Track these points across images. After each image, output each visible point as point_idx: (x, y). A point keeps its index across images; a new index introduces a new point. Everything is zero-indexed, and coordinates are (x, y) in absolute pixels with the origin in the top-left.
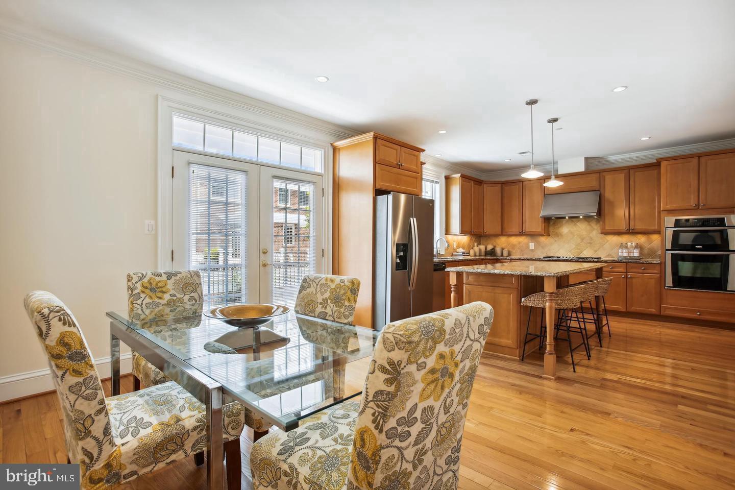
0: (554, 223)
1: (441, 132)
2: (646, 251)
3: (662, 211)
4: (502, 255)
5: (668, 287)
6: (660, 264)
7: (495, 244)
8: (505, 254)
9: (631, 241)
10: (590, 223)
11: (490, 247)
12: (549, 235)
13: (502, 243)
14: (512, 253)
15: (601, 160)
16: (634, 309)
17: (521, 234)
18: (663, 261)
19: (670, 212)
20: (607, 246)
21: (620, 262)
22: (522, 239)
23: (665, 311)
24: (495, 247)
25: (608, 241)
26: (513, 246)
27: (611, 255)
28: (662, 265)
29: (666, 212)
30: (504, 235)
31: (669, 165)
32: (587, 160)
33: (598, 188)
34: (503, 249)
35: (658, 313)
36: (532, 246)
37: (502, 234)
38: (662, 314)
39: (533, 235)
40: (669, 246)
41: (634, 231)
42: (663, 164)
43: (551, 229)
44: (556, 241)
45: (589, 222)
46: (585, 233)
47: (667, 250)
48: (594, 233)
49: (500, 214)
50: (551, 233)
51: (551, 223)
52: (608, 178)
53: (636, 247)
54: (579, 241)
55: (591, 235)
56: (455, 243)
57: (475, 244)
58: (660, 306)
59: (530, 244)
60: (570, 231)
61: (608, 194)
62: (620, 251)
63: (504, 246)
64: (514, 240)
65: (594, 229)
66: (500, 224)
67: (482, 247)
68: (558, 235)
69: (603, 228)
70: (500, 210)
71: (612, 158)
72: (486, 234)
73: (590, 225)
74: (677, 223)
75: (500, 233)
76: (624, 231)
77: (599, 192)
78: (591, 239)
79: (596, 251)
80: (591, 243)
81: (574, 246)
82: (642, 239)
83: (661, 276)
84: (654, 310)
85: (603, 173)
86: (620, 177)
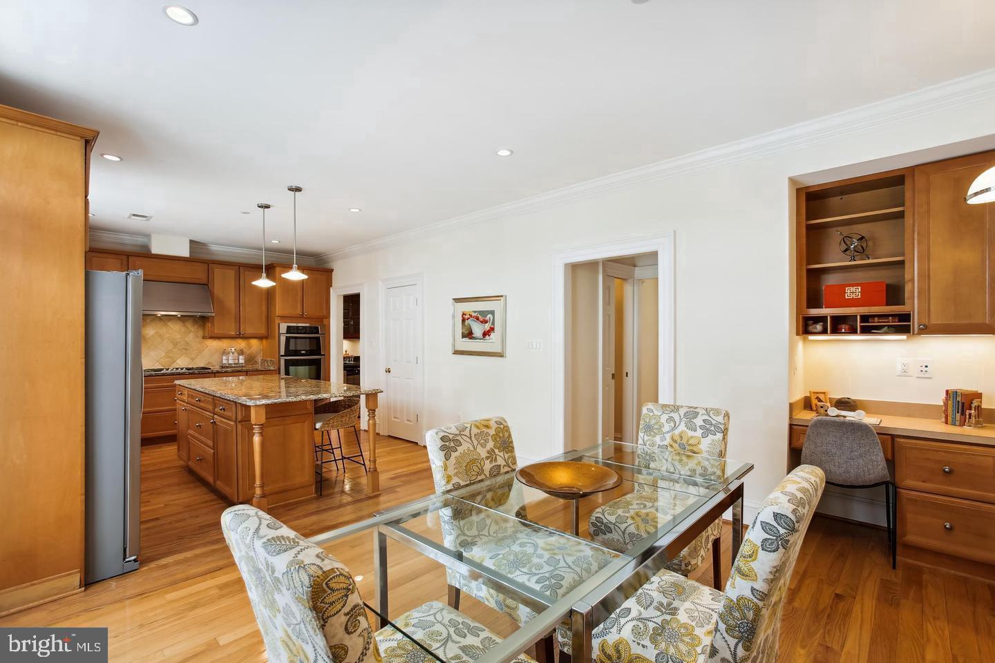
3: (277, 316)
10: (186, 324)
19: (284, 318)
20: (206, 352)
25: (207, 346)
28: (277, 370)
32: (192, 243)
33: (205, 282)
40: (282, 352)
41: (245, 336)
42: (277, 269)
45: (184, 322)
46: (178, 336)
47: (282, 356)
48: (191, 336)
52: (218, 272)
53: (238, 353)
54: (170, 346)
55: (187, 339)
60: (157, 333)
62: (224, 358)
65: (191, 331)
69: (212, 331)
73: (185, 326)
74: (289, 329)
77: (206, 286)
78: (187, 343)
79: (193, 359)
80: (186, 350)
81: (164, 354)
85: (213, 265)
86: (231, 273)
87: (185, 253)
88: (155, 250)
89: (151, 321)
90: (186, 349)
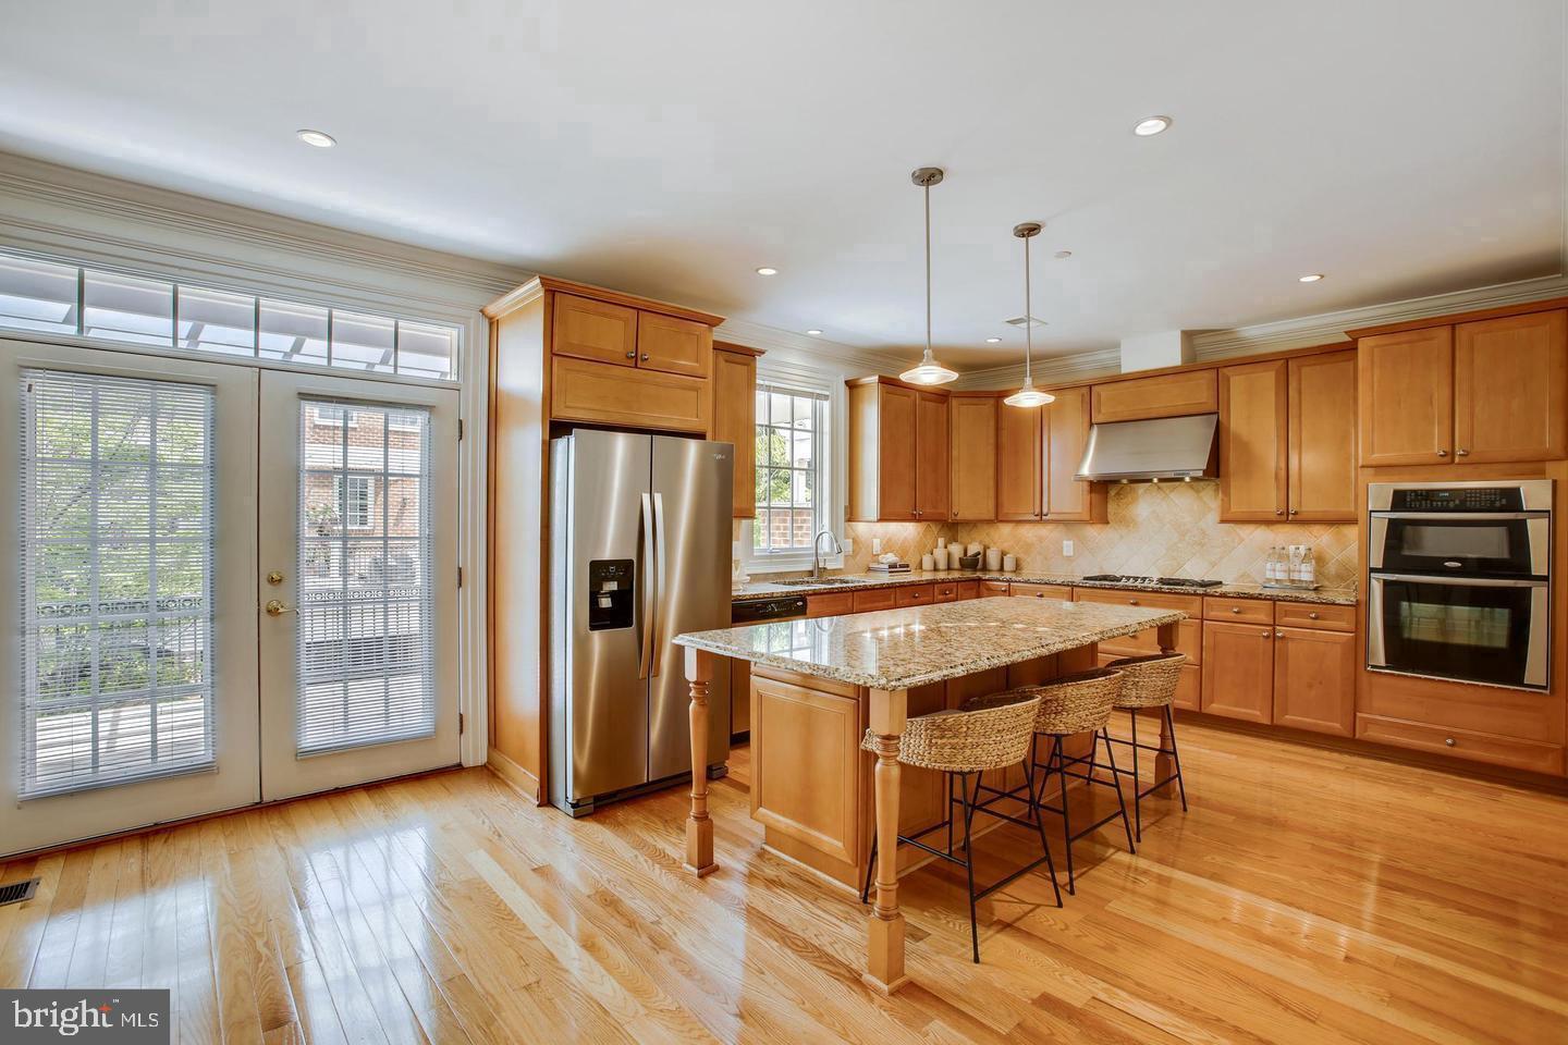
0: (1118, 494)
1: (764, 272)
2: (1332, 568)
3: (1363, 467)
4: (1001, 569)
5: (1373, 667)
6: (1357, 605)
7: (987, 541)
8: (1009, 564)
9: (1297, 541)
10: (1201, 494)
11: (973, 549)
12: (1108, 523)
13: (1000, 541)
14: (1024, 564)
15: (1226, 337)
16: (1291, 719)
17: (1041, 518)
18: (1362, 597)
19: (1382, 470)
20: (1240, 552)
21: (1257, 598)
22: (1044, 531)
23: (1366, 731)
24: (986, 548)
25: (1239, 541)
26: (1028, 547)
27: (1249, 576)
28: (1361, 607)
29: (1371, 471)
30: (1001, 521)
31: (1377, 346)
32: (1189, 336)
33: (1214, 409)
34: (1003, 554)
35: (1346, 733)
36: (1068, 547)
37: (998, 518)
38: (1357, 736)
39: (1067, 523)
40: (1377, 560)
41: (1298, 517)
42: (1364, 345)
43: (1112, 507)
44: (1122, 537)
45: (1198, 492)
46: (1188, 519)
47: (1373, 570)
48: (1209, 519)
49: (991, 472)
50: (1110, 517)
51: (1112, 493)
52: (1238, 382)
53: (1306, 558)
54: (1175, 537)
55: (1201, 523)
56: (877, 542)
57: (941, 541)
58: (1355, 715)
59: (1065, 542)
60: (1154, 512)
61: (1237, 423)
62: (1269, 565)
63: (1005, 546)
64: (1028, 533)
65: (1208, 510)
66: (992, 493)
67: (956, 550)
68: (1125, 522)
69: (1225, 508)
70: (992, 460)
71: (1251, 332)
72: (958, 518)
73: (1201, 500)
74: (1401, 500)
75: (992, 516)
76: (1273, 517)
77: (1215, 417)
78: (1204, 533)
79: (1213, 565)
81: (1164, 552)
82: (1322, 538)
83: (1356, 639)
84: (1338, 725)
85: (1225, 370)
86: (1267, 379)
87: (1172, 356)
88: (1129, 366)
89: (1145, 491)
90: (1202, 545)
